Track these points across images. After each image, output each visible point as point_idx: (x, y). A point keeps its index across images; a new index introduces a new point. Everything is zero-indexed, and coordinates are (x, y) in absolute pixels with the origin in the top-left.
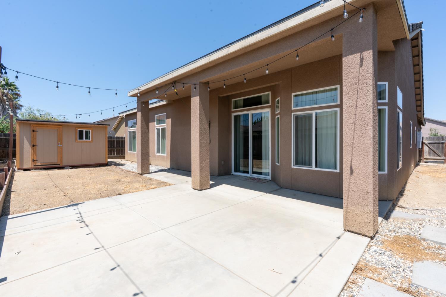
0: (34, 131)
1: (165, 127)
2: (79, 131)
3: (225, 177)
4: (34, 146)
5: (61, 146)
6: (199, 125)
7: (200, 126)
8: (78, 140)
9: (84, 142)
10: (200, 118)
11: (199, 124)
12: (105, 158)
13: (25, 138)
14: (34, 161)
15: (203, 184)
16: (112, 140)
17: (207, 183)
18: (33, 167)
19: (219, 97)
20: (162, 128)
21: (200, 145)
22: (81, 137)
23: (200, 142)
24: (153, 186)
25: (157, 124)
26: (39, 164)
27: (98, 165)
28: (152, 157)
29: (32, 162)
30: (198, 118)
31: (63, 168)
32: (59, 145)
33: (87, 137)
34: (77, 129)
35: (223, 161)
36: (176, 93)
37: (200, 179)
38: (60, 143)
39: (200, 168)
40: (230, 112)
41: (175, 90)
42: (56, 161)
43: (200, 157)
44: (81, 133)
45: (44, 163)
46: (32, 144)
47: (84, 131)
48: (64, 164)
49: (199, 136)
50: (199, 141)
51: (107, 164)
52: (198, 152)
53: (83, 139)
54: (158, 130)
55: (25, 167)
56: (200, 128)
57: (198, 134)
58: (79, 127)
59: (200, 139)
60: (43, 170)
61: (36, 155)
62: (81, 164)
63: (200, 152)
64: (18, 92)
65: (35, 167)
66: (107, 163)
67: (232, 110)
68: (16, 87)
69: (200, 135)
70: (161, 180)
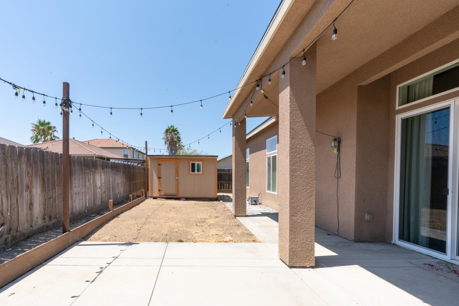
0: (159, 165)
1: (276, 155)
2: (192, 163)
3: (371, 246)
4: (159, 178)
5: (178, 178)
6: (289, 142)
7: (291, 144)
8: (191, 173)
9: (196, 174)
10: (291, 129)
11: (289, 139)
12: (215, 192)
13: (154, 171)
14: (159, 190)
15: (297, 257)
16: (230, 173)
17: (308, 256)
18: (159, 196)
19: (360, 87)
20: (273, 157)
21: (291, 181)
22: (193, 170)
23: (291, 176)
24: (228, 238)
25: (269, 152)
26: (163, 194)
27: (208, 199)
28: (263, 195)
29: (159, 192)
30: (288, 129)
31: (179, 199)
32: (177, 178)
33: (198, 170)
34: (190, 162)
35: (368, 213)
36: (265, 96)
37: (290, 245)
38: (177, 176)
39: (290, 224)
40: (390, 114)
41: (262, 91)
42: (174, 192)
43: (290, 204)
44: (193, 165)
45: (166, 193)
46: (158, 176)
47: (196, 163)
48: (180, 195)
49: (289, 164)
50: (289, 173)
51: (217, 199)
52: (288, 195)
53: (195, 172)
54: (269, 158)
55: (154, 195)
56: (291, 148)
57: (288, 160)
58: (192, 160)
59: (291, 168)
60: (165, 199)
61: (161, 186)
62: (193, 197)
63: (290, 195)
64: (179, 136)
65: (160, 196)
66: (216, 197)
67: (397, 108)
68: (178, 131)
69: (291, 161)
70: (250, 230)
